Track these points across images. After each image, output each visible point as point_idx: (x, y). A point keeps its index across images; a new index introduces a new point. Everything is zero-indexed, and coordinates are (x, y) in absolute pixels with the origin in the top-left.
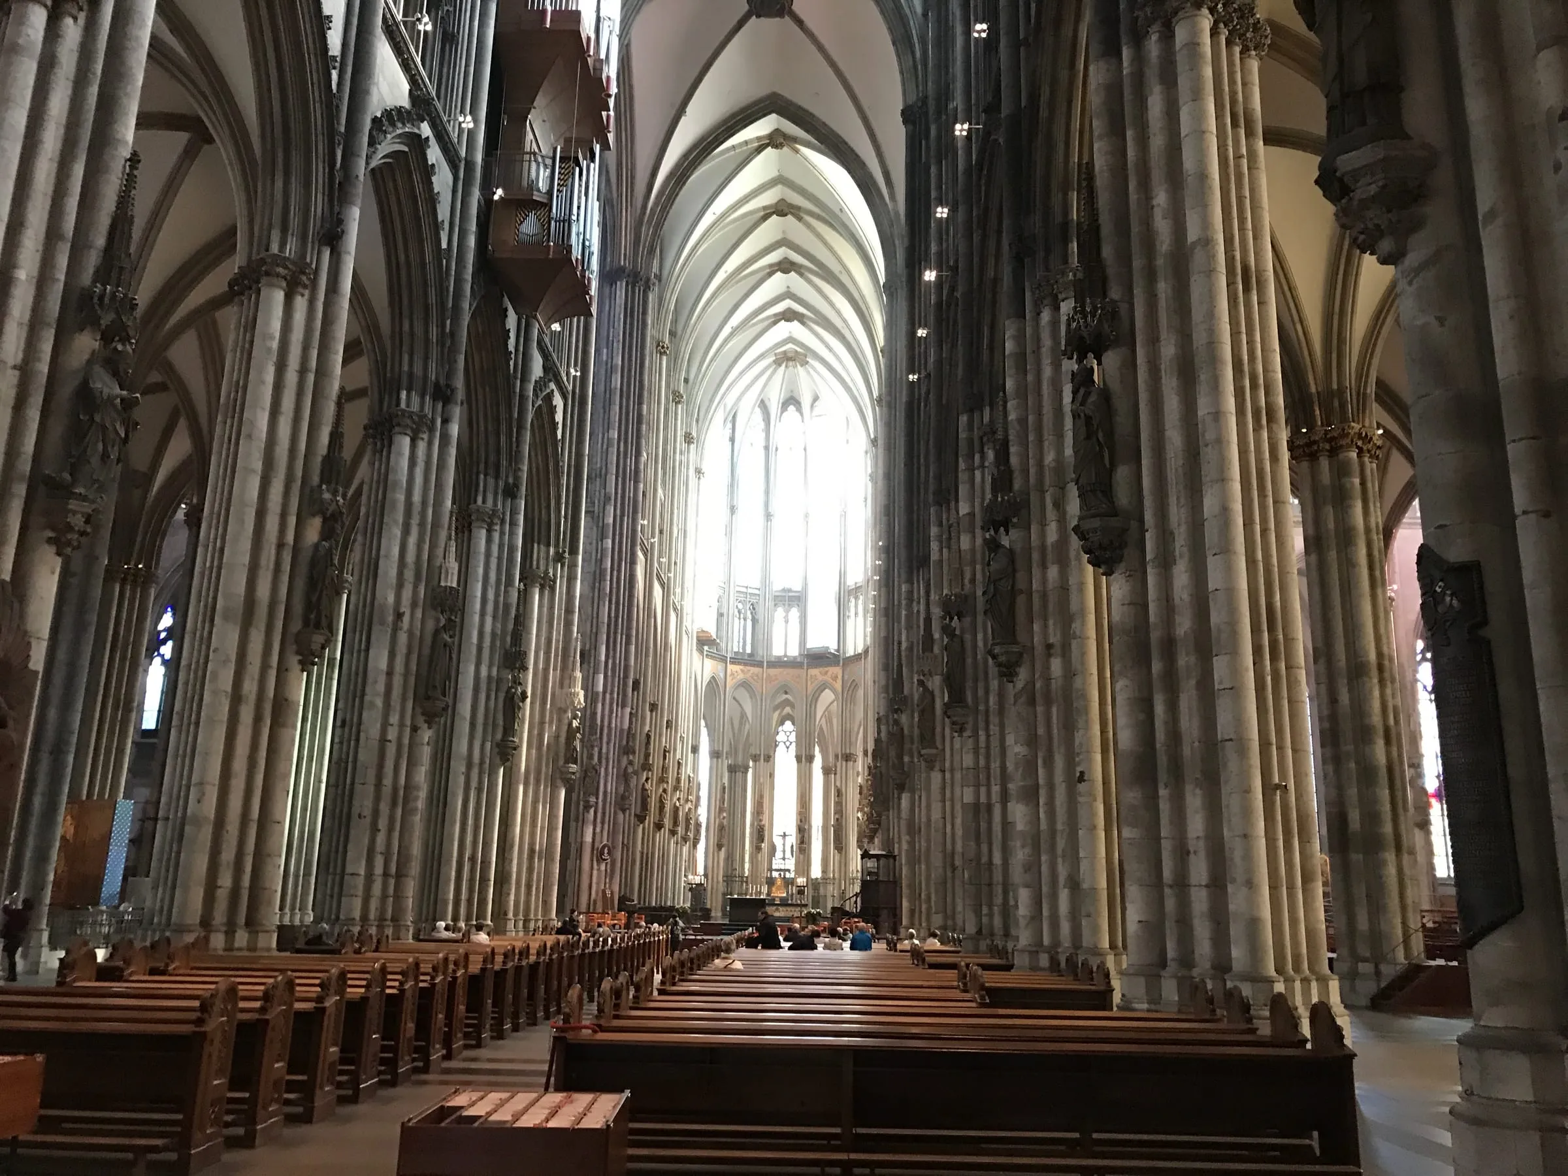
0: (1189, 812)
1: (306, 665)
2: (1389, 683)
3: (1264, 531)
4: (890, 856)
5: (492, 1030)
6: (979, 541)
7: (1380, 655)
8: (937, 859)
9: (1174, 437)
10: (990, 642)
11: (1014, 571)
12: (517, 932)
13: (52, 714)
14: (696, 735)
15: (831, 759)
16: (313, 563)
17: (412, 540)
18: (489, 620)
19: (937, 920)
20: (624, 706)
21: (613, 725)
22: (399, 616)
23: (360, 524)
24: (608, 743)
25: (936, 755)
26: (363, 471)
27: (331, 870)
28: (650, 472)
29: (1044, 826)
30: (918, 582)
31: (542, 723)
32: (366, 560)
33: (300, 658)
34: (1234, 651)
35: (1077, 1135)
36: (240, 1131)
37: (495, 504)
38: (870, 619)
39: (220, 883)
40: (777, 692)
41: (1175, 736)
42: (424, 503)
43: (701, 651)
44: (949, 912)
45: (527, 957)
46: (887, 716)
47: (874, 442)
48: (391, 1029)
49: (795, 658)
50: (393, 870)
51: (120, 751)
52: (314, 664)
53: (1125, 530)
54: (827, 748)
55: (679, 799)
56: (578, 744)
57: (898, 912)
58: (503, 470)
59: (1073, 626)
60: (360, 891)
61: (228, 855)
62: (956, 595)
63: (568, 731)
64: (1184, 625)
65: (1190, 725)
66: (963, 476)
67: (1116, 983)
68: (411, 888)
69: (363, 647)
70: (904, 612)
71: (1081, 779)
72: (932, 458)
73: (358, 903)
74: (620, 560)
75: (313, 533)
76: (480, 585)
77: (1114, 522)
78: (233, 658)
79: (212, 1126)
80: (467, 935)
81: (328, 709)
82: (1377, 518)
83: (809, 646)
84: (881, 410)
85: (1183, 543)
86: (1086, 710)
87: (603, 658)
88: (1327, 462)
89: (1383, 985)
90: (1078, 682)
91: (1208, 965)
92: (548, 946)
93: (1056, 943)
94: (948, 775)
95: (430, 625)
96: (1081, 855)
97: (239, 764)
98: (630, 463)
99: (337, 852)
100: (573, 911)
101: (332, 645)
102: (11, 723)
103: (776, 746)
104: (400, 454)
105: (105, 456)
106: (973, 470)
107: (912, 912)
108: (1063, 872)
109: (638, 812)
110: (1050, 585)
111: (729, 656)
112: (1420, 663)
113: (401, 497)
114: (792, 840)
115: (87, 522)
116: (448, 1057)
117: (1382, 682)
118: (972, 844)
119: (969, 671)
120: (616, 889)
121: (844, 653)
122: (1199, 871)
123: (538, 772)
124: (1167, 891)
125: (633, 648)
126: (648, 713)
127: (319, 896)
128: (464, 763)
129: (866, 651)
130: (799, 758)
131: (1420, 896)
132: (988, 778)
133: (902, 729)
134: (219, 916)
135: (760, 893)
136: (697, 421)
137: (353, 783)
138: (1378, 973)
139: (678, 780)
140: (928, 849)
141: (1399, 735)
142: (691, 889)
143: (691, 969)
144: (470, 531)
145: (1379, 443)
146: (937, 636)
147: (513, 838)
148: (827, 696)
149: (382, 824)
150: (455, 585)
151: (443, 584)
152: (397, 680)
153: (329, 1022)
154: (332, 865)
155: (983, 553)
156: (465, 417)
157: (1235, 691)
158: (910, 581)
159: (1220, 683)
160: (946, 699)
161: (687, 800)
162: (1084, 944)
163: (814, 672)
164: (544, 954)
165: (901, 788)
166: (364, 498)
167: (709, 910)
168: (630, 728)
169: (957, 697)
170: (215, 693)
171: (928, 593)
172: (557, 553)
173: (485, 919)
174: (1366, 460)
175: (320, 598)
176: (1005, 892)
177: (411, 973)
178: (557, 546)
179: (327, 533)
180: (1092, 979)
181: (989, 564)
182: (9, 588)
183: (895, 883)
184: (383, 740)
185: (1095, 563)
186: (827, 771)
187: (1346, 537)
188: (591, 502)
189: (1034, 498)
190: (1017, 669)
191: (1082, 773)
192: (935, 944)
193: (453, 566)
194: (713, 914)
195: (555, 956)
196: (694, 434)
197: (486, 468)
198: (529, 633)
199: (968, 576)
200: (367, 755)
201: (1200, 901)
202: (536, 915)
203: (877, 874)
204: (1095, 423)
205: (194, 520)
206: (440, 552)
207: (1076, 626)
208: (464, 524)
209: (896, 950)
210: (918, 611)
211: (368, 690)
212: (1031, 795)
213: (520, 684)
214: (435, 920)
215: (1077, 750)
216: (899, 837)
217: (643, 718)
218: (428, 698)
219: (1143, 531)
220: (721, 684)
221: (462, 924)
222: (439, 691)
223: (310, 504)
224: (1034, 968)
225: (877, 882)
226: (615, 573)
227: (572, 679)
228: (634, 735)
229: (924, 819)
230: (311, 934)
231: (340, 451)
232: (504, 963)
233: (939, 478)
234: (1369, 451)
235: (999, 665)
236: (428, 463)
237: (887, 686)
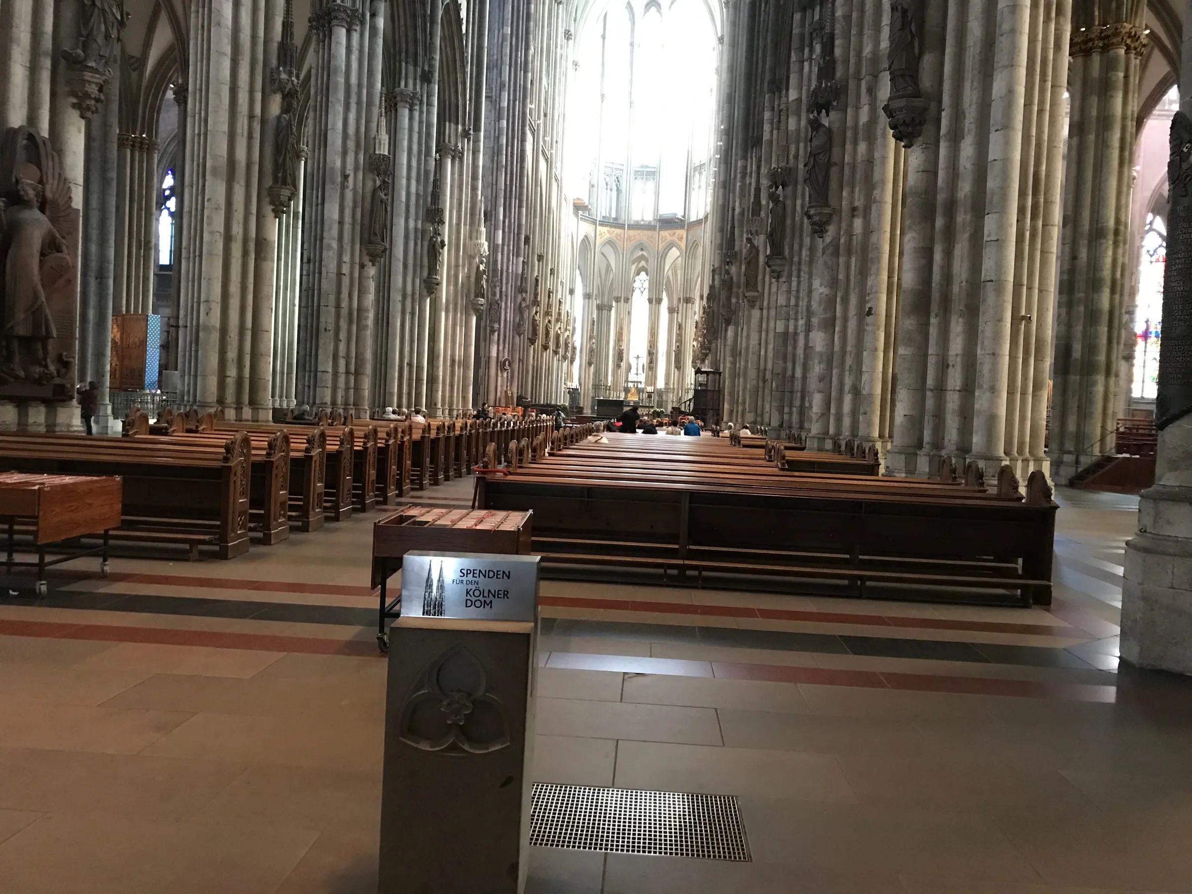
0: (952, 336)
1: (277, 213)
2: (1121, 245)
3: (1041, 111)
4: (717, 373)
5: (430, 480)
6: (803, 123)
7: (1118, 221)
8: (752, 373)
9: (975, 28)
10: (807, 205)
11: (831, 147)
12: (444, 417)
13: (94, 248)
14: (573, 281)
15: (675, 301)
16: (277, 133)
17: (352, 116)
18: (413, 183)
19: (750, 417)
20: (518, 256)
21: (510, 271)
22: (345, 177)
23: (311, 103)
24: (507, 284)
25: (757, 297)
26: (310, 59)
27: (307, 369)
28: (537, 63)
29: (837, 347)
30: (751, 158)
31: (457, 266)
32: (317, 132)
33: (272, 207)
34: (1003, 211)
35: (848, 556)
36: (260, 535)
37: (415, 88)
38: (710, 191)
39: (228, 373)
40: (635, 248)
41: (948, 278)
42: (360, 86)
43: (576, 214)
44: (759, 412)
45: (454, 431)
46: (720, 268)
47: (721, 40)
48: (359, 474)
49: (650, 222)
50: (353, 370)
51: (146, 279)
52: (283, 212)
53: (925, 110)
54: (672, 294)
55: (560, 328)
56: (484, 282)
57: (721, 412)
58: (420, 59)
59: (875, 192)
60: (329, 384)
61: (232, 354)
62: (781, 168)
63: (477, 273)
64: (965, 188)
65: (960, 269)
66: (794, 67)
67: (882, 462)
68: (367, 383)
69: (319, 202)
70: (738, 184)
71: (869, 313)
72: (769, 53)
73: (328, 393)
74: (513, 138)
75: (275, 107)
76: (405, 154)
77: (918, 102)
78: (223, 206)
79: (240, 529)
80: (408, 417)
81: (296, 251)
82: (1134, 107)
83: (661, 212)
84: (728, 11)
85: (972, 120)
86: (878, 260)
87: (501, 217)
88: (1098, 58)
89: (1080, 470)
90: (873, 239)
91: (954, 448)
92: (468, 425)
93: (839, 432)
94: (765, 312)
95: (369, 185)
96: (864, 369)
97: (234, 288)
98: (521, 54)
99: (311, 356)
100: (484, 404)
101: (295, 199)
102: (64, 248)
103: (633, 291)
104: (338, 43)
105: (107, 36)
106: (803, 62)
107: (731, 412)
108: (848, 381)
109: (530, 337)
110: (859, 158)
111: (598, 219)
112: (1147, 232)
113: (341, 80)
114: (644, 360)
115: (101, 90)
116: (400, 495)
117: (1116, 244)
118: (781, 362)
119: (788, 231)
120: (515, 390)
121: (689, 218)
122: (955, 379)
123: (456, 305)
124: (929, 394)
125: (524, 210)
126: (537, 262)
127: (300, 386)
128: (400, 293)
129: (706, 217)
130: (650, 301)
131: (1119, 408)
132: (797, 313)
133: (732, 278)
134: (230, 397)
135: (619, 397)
136: (575, 20)
137: (319, 306)
138: (1077, 462)
139: (559, 314)
140: (746, 368)
141: (1122, 285)
142: (569, 392)
143: (572, 442)
144: (396, 110)
145: (1145, 41)
146: (764, 202)
147: (439, 350)
148: (674, 253)
149: (343, 336)
150: (386, 153)
151: (377, 152)
152: (347, 227)
153: (315, 466)
154: (307, 365)
155: (807, 131)
156: (389, 12)
157: (1000, 243)
158: (745, 158)
159: (989, 236)
160: (768, 252)
161: (566, 330)
162: (860, 434)
163: (665, 234)
164: (466, 429)
165: (728, 322)
166: (313, 79)
167: (582, 408)
168: (523, 273)
169: (777, 250)
170: (212, 233)
171: (759, 167)
172: (464, 130)
173: (421, 406)
174: (1132, 56)
175: (284, 160)
176: (803, 398)
177: (371, 436)
178: (464, 124)
179: (287, 108)
180: (864, 457)
181: (811, 140)
182: (49, 145)
183: (719, 392)
184: (339, 274)
185: (898, 137)
186: (671, 311)
187: (1105, 122)
188: (489, 89)
189: (852, 84)
190: (827, 228)
191: (870, 309)
192: (747, 433)
193: (384, 137)
194: (585, 411)
195: (473, 431)
196: (572, 31)
197: (407, 57)
198: (445, 195)
199: (793, 151)
200: (327, 285)
201: (953, 401)
202: (458, 406)
203: (706, 385)
204: (910, 15)
205: (181, 97)
206: (374, 125)
207: (876, 193)
208: (392, 103)
209: (718, 436)
210: (750, 184)
211: (325, 235)
212: (829, 324)
213: (439, 234)
214: (384, 407)
215: (868, 291)
216: (724, 359)
217: (533, 266)
218: (370, 242)
219: (940, 110)
220: (592, 240)
221: (405, 410)
222: (379, 237)
223: (271, 84)
224: (820, 450)
225: (706, 391)
226: (510, 148)
227: (478, 232)
228: (526, 278)
229: (744, 345)
230: (296, 413)
231: (292, 39)
232: (437, 433)
233: (773, 70)
234: (1135, 49)
235: (813, 224)
236: (361, 51)
237: (721, 245)
